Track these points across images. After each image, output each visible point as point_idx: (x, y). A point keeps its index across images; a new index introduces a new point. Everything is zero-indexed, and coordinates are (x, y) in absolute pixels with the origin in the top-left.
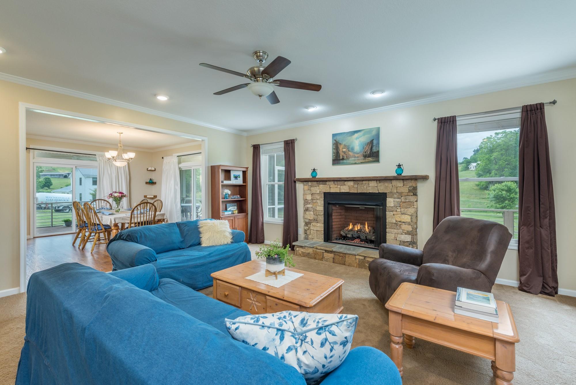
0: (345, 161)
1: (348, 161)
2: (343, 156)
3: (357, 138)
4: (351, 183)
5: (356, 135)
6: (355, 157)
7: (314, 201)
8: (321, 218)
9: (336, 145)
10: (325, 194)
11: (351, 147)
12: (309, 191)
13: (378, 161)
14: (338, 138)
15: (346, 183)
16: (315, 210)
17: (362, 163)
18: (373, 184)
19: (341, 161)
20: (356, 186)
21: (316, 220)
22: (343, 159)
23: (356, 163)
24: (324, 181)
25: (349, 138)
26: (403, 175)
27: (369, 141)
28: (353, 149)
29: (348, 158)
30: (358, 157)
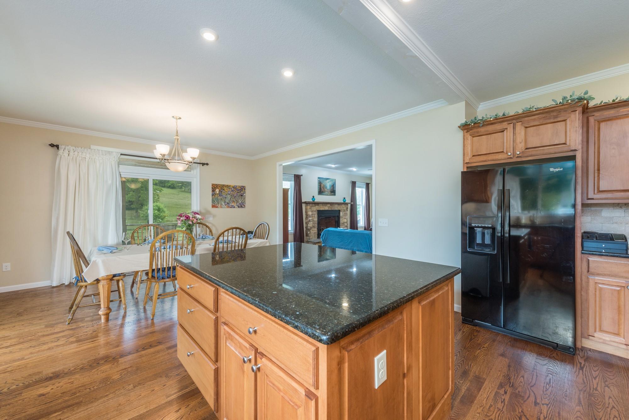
0: (324, 193)
1: (325, 193)
2: (323, 190)
3: (328, 182)
4: (329, 205)
5: (328, 181)
6: (327, 192)
7: (313, 215)
8: (316, 225)
9: (320, 184)
10: (318, 210)
11: (326, 186)
12: (310, 209)
13: (335, 195)
14: (321, 180)
15: (327, 205)
16: (313, 221)
17: (330, 195)
18: (336, 206)
19: (322, 193)
20: (331, 207)
21: (314, 227)
22: (323, 192)
23: (328, 195)
24: (318, 204)
25: (325, 181)
26: (346, 202)
27: (332, 185)
28: (327, 187)
29: (325, 192)
30: (329, 192)
